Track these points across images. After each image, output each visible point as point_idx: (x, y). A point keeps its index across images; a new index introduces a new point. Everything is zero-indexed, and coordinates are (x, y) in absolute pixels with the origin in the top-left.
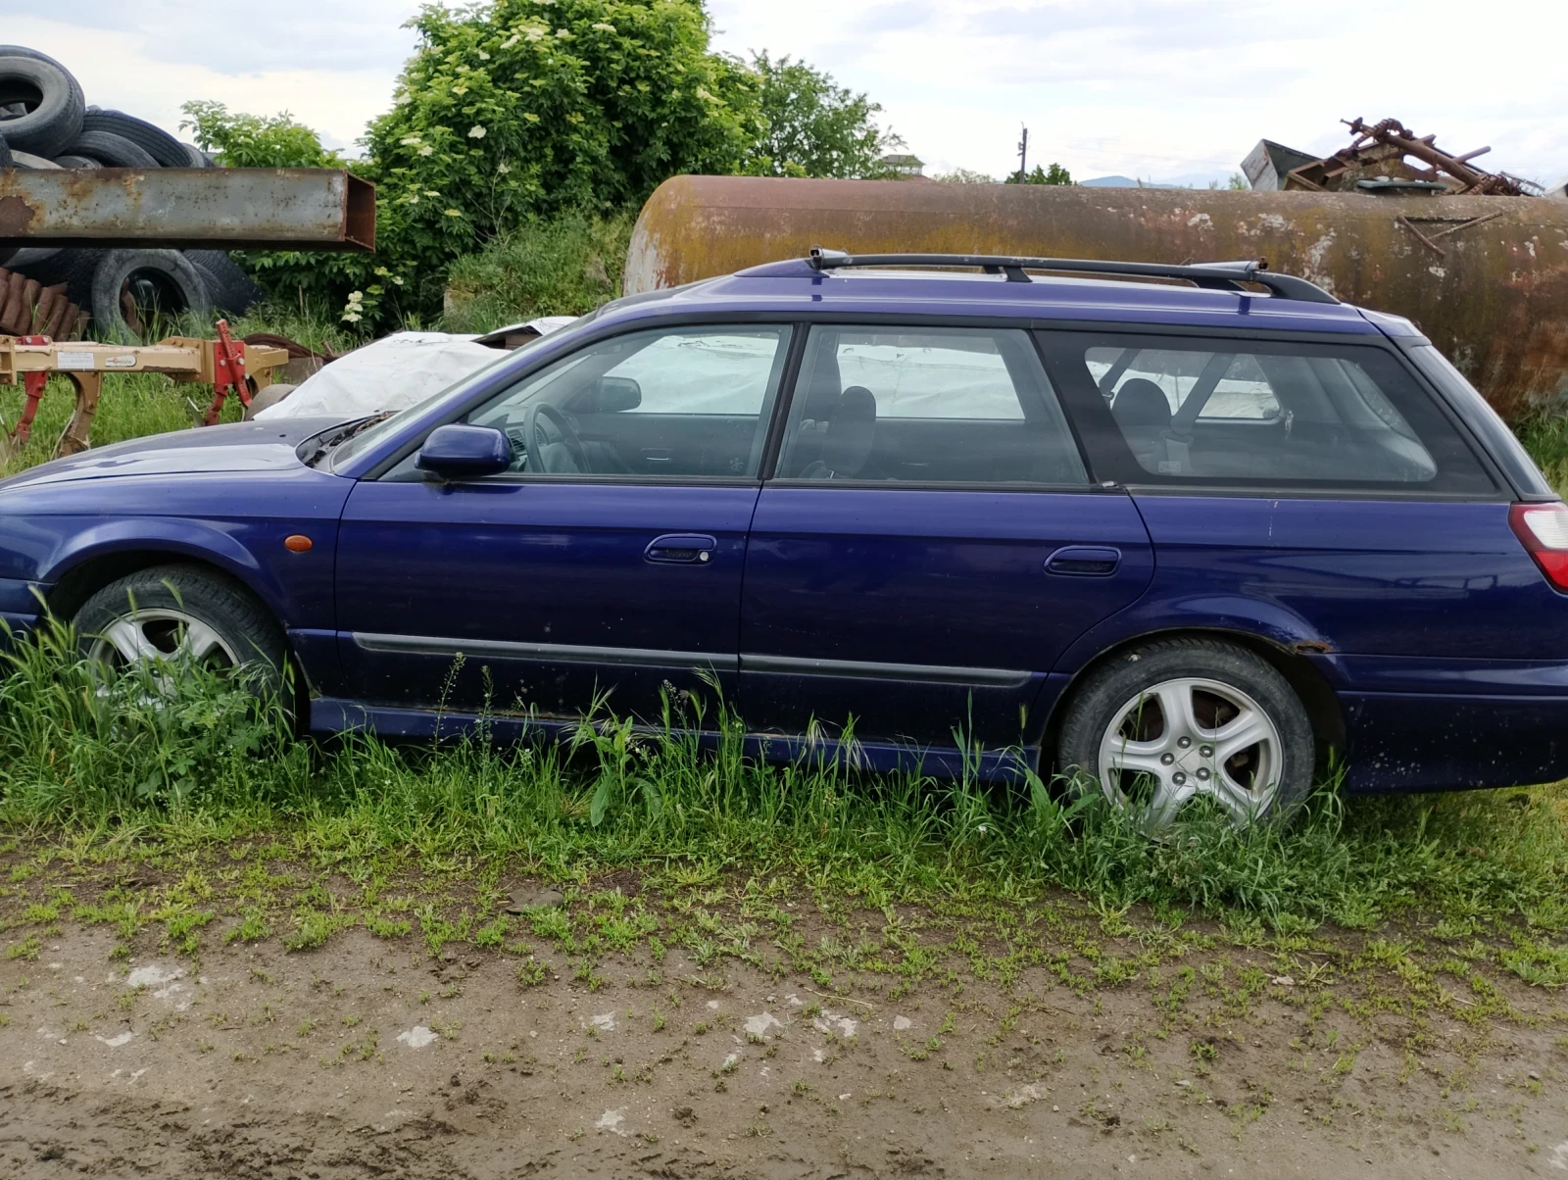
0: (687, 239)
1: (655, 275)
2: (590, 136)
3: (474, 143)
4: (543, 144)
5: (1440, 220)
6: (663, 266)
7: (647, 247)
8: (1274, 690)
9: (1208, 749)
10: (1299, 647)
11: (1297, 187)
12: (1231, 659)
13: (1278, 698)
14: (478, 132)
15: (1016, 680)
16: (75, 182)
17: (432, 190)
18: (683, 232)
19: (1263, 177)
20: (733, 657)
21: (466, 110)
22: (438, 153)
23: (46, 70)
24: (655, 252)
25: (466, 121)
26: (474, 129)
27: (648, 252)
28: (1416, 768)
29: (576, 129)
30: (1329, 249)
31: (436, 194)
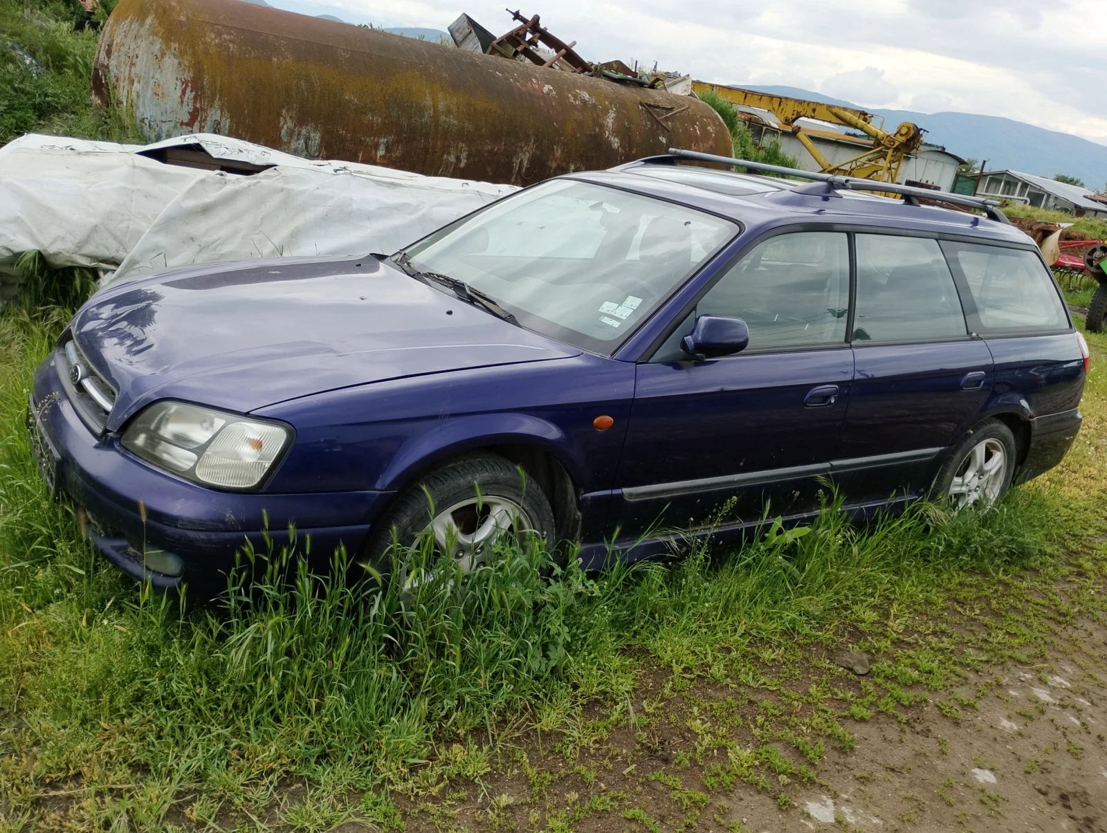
0: (206, 52)
1: (179, 83)
5: (658, 107)
6: (188, 76)
7: (163, 55)
10: (1029, 417)
11: (498, 54)
18: (201, 46)
19: (468, 41)
24: (176, 61)
27: (166, 59)
30: (615, 119)
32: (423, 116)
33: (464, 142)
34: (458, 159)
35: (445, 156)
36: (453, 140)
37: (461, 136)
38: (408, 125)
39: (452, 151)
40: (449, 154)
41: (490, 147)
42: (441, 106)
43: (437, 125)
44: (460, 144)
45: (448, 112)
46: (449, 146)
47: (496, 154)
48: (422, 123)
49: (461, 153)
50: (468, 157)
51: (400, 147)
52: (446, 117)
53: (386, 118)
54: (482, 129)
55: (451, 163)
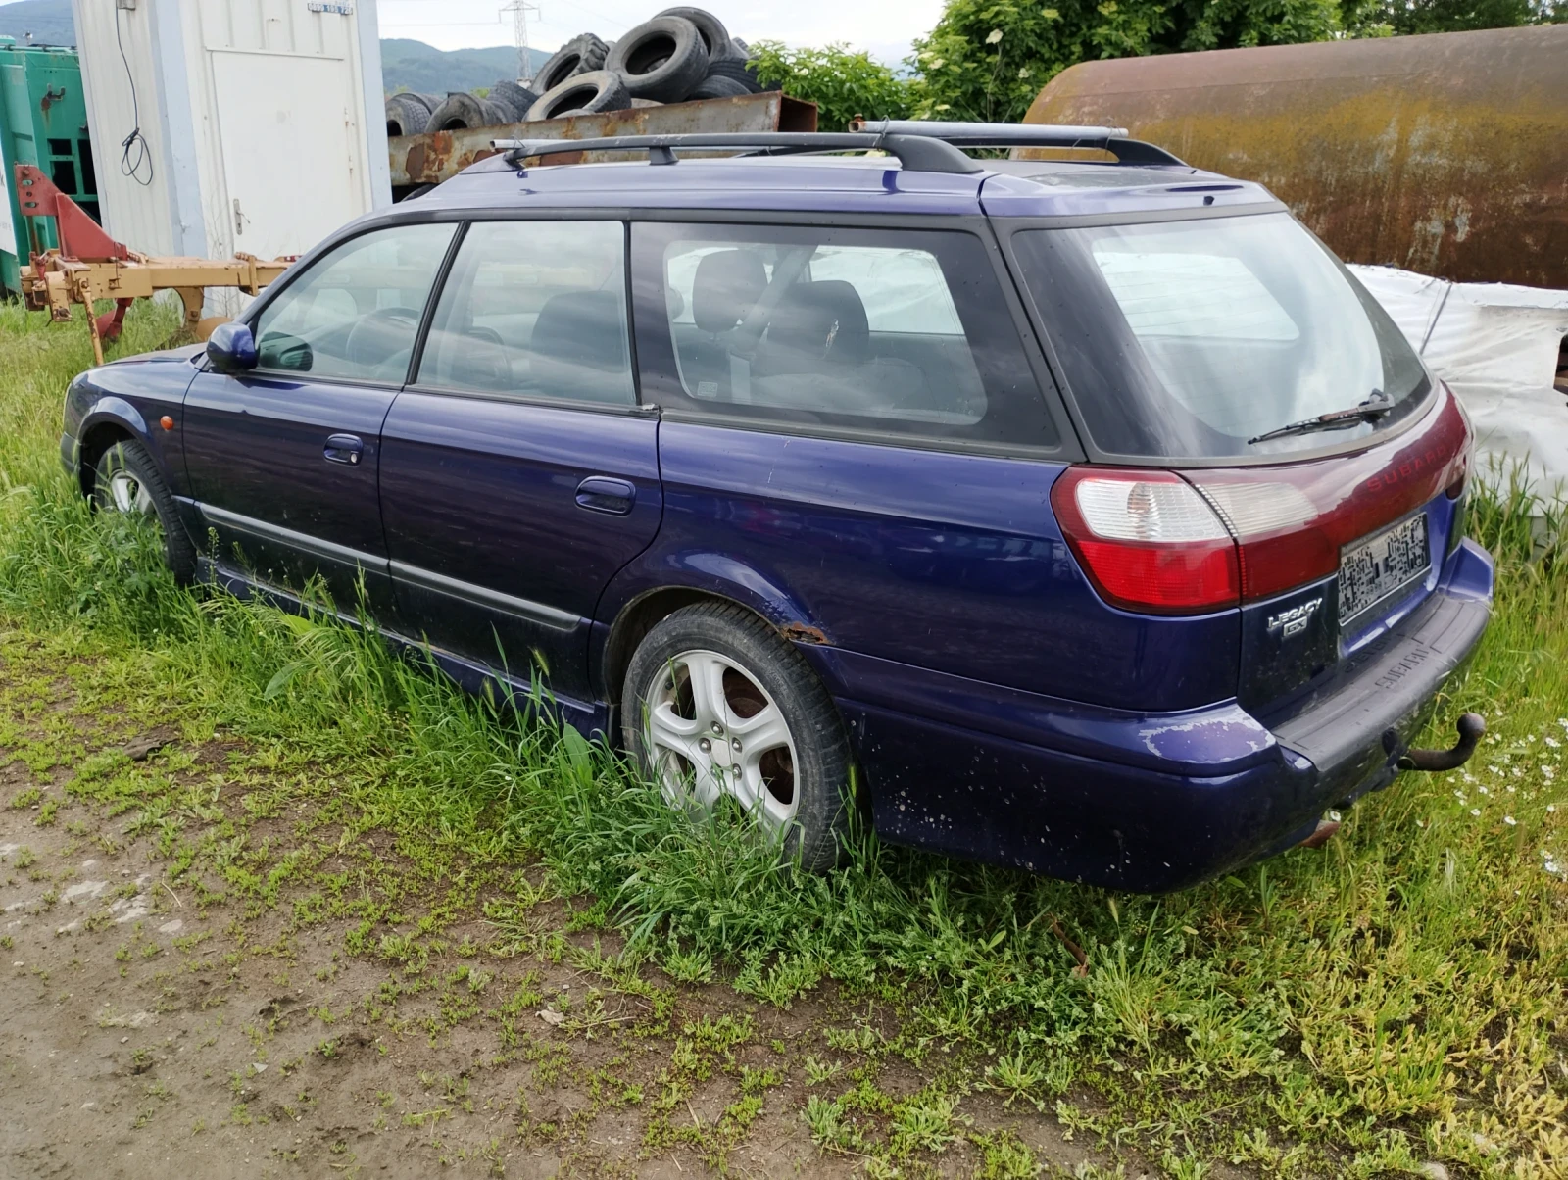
2: (1125, 26)
3: (991, 49)
4: (1073, 40)
8: (781, 682)
9: (737, 740)
10: (790, 631)
12: (740, 634)
13: (784, 693)
14: (994, 37)
15: (568, 624)
16: (607, 124)
17: (944, 103)
20: (383, 561)
21: (984, 15)
22: (948, 64)
23: (682, 26)
25: (985, 26)
26: (992, 34)
28: (945, 823)
29: (1109, 22)
31: (946, 107)
32: (1371, 162)
33: (1461, 194)
34: (1450, 227)
35: (1419, 225)
36: (1436, 195)
37: (1456, 183)
38: (1337, 181)
39: (1434, 213)
40: (1428, 219)
41: (1527, 198)
42: (1416, 139)
43: (1398, 174)
44: (1453, 200)
45: (1431, 145)
46: (1426, 207)
47: (1544, 208)
48: (1367, 174)
49: (1455, 214)
50: (1474, 221)
51: (1321, 221)
52: (1422, 156)
53: (1295, 176)
54: (1507, 165)
55: (1434, 236)
